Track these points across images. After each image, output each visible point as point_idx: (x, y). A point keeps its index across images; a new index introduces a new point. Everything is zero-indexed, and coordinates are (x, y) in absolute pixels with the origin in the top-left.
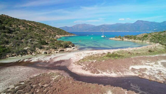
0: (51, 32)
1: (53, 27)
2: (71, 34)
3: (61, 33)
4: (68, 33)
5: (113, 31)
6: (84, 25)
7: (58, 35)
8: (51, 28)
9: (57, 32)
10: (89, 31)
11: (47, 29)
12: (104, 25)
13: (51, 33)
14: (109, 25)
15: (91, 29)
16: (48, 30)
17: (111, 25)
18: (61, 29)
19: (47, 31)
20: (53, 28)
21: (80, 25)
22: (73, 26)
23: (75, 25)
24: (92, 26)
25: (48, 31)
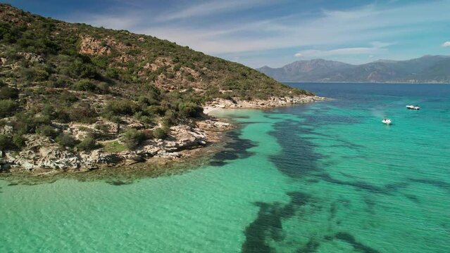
0: (193, 80)
1: (208, 56)
2: (298, 93)
3: (248, 87)
4: (284, 86)
5: (412, 81)
6: (317, 63)
7: (229, 98)
8: (196, 59)
9: (223, 81)
10: (331, 80)
11: (173, 67)
12: (380, 64)
13: (192, 84)
14: (399, 62)
15: (339, 75)
16: (177, 69)
17: (405, 63)
18: (250, 69)
19: (172, 77)
20: (211, 61)
21: (307, 62)
22: (286, 66)
23: (292, 64)
24: (343, 65)
25: (179, 74)
